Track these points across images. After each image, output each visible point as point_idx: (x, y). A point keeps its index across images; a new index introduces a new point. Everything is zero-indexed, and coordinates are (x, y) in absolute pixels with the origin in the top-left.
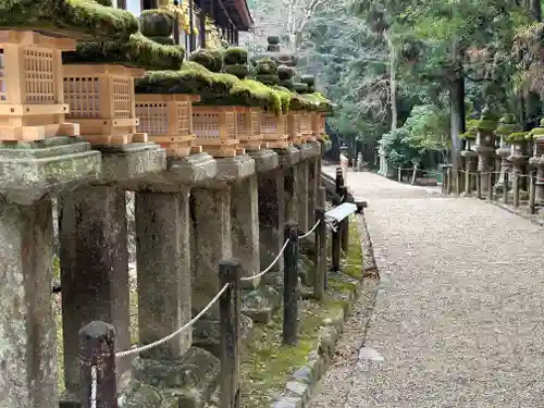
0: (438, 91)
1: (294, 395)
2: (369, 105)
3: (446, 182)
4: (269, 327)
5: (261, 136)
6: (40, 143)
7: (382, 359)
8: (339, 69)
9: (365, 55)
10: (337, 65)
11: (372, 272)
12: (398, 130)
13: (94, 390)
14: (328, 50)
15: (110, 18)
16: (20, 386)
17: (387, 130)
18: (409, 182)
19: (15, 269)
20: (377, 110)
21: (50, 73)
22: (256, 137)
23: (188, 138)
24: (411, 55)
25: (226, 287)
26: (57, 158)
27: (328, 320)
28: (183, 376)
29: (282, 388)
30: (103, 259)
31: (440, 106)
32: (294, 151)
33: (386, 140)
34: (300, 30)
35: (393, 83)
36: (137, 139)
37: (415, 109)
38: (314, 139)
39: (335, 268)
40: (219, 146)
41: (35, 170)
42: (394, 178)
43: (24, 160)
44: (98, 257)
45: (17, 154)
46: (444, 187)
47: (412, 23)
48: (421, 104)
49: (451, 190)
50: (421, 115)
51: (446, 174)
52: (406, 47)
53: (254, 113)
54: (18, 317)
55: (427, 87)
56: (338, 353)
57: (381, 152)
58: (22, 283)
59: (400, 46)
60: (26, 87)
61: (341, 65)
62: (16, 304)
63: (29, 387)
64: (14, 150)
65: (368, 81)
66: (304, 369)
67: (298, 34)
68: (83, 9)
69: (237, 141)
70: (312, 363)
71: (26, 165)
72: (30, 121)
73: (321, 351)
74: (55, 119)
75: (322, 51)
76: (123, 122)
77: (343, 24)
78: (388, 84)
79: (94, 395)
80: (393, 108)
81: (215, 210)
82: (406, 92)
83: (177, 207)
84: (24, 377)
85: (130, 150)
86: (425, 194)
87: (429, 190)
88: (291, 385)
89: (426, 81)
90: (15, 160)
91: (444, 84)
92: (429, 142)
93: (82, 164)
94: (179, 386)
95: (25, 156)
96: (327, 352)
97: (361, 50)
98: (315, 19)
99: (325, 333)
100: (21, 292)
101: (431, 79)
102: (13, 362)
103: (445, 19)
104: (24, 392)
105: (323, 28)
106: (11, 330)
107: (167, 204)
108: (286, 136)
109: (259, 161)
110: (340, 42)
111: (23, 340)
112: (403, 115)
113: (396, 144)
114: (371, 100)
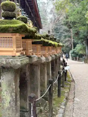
0: (83, 41)
1: (62, 108)
2: (67, 44)
3: (85, 61)
4: (54, 93)
5: (52, 52)
6: (19, 56)
7: (79, 100)
8: (60, 37)
9: (66, 34)
10: (60, 36)
11: (73, 81)
12: (74, 50)
13: (32, 108)
14: (58, 33)
15: (33, 30)
16: (13, 107)
17: (71, 50)
18: (76, 61)
19: (13, 82)
20: (69, 45)
21: (20, 42)
22: (51, 52)
23: (40, 53)
24: (77, 34)
25: (50, 85)
26: (22, 59)
27: (66, 92)
28: (40, 104)
29: (59, 107)
30: (26, 79)
31: (83, 44)
32: (58, 55)
33: (71, 52)
34: (53, 29)
35: (72, 40)
36: (32, 54)
37: (77, 45)
38: (60, 52)
39: (66, 80)
40: (45, 55)
41: (19, 62)
42: (73, 60)
43: (17, 60)
44: (25, 79)
45: (15, 59)
46: (85, 62)
47: (77, 27)
48: (78, 44)
49: (86, 63)
50: (79, 47)
51: (85, 59)
52: (76, 32)
53: (50, 47)
54: (13, 92)
55: (80, 40)
56: (69, 99)
57: (70, 54)
58: (15, 85)
59: (75, 32)
60: (17, 45)
61: (61, 36)
62: (13, 90)
63: (15, 107)
64: (15, 58)
65: (67, 39)
66: (63, 103)
67: (52, 30)
68: (29, 29)
69: (48, 54)
70: (65, 101)
71: (17, 61)
72: (17, 52)
73: (66, 99)
74: (20, 51)
75: (57, 33)
76: (30, 51)
77: (61, 27)
78: (71, 40)
79: (32, 110)
80: (73, 45)
81: (44, 68)
82: (75, 41)
83: (38, 68)
84: (14, 105)
85: (32, 56)
86: (80, 63)
87: (81, 62)
88: (61, 106)
89: (80, 39)
90: (15, 60)
91: (84, 40)
92: (81, 52)
93: (26, 60)
94: (39, 107)
95: (17, 59)
96: (67, 99)
97: (65, 33)
98: (56, 26)
99: (66, 95)
100: (14, 87)
101: (81, 39)
102: (12, 102)
103: (84, 26)
104: (14, 108)
105: (57, 28)
106: (12, 95)
107: (36, 67)
108: (56, 52)
109: (52, 57)
110: (61, 31)
111: (14, 97)
112: (75, 46)
113: (74, 53)
114: (67, 43)
